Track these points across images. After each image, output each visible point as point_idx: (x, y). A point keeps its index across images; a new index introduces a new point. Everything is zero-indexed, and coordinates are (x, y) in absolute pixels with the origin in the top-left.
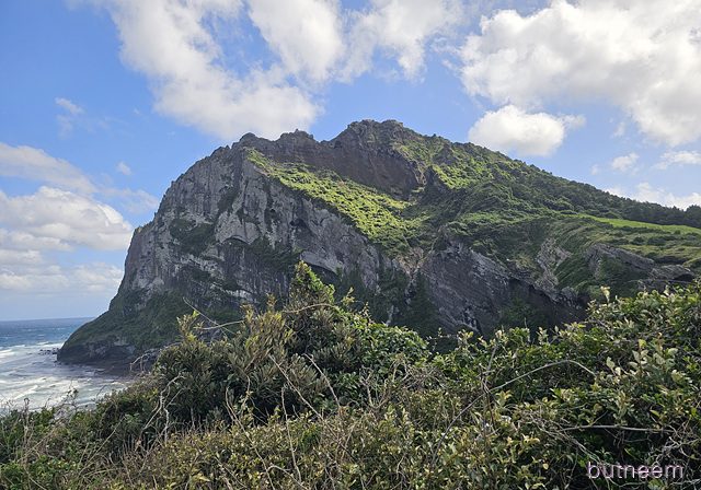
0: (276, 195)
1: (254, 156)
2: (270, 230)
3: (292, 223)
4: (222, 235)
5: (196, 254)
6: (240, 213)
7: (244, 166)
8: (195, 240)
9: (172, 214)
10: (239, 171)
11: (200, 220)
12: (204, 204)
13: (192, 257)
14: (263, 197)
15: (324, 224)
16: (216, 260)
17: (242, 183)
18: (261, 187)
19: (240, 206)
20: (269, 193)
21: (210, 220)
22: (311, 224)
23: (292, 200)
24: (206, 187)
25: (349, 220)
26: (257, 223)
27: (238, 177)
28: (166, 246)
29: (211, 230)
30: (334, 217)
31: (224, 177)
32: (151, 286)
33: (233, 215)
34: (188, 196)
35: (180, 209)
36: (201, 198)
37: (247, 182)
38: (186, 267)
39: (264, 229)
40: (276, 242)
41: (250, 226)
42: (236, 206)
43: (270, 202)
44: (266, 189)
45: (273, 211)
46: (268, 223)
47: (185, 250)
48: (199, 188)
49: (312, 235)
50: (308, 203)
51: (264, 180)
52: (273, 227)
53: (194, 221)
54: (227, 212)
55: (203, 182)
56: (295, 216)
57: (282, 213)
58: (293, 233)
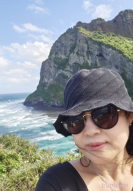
0: (91, 45)
1: (82, 30)
2: (89, 59)
3: (97, 55)
4: (71, 62)
5: (63, 70)
6: (77, 53)
7: (78, 34)
8: (63, 65)
9: (54, 56)
10: (76, 37)
11: (63, 57)
12: (64, 51)
13: (61, 70)
14: (86, 46)
15: (110, 54)
16: (69, 71)
17: (77, 41)
18: (85, 42)
19: (77, 50)
20: (88, 44)
21: (67, 57)
22: (105, 55)
23: (97, 46)
24: (65, 44)
25: (120, 52)
26: (84, 57)
27: (76, 39)
28: (53, 67)
29: (67, 60)
30: (114, 51)
31: (71, 40)
32: (49, 81)
33: (75, 54)
34: (59, 48)
35: (57, 53)
36: (63, 49)
37: (79, 41)
38: (60, 74)
39: (86, 59)
40: (91, 63)
41: (81, 58)
42: (76, 50)
43: (88, 48)
44: (87, 42)
45: (90, 51)
46: (88, 56)
47: (59, 68)
48: (62, 45)
49: (105, 59)
50: (103, 47)
51: (86, 39)
52: (90, 57)
53: (62, 57)
54: (72, 53)
55: (64, 43)
56: (98, 52)
57: (93, 52)
58: (97, 59)
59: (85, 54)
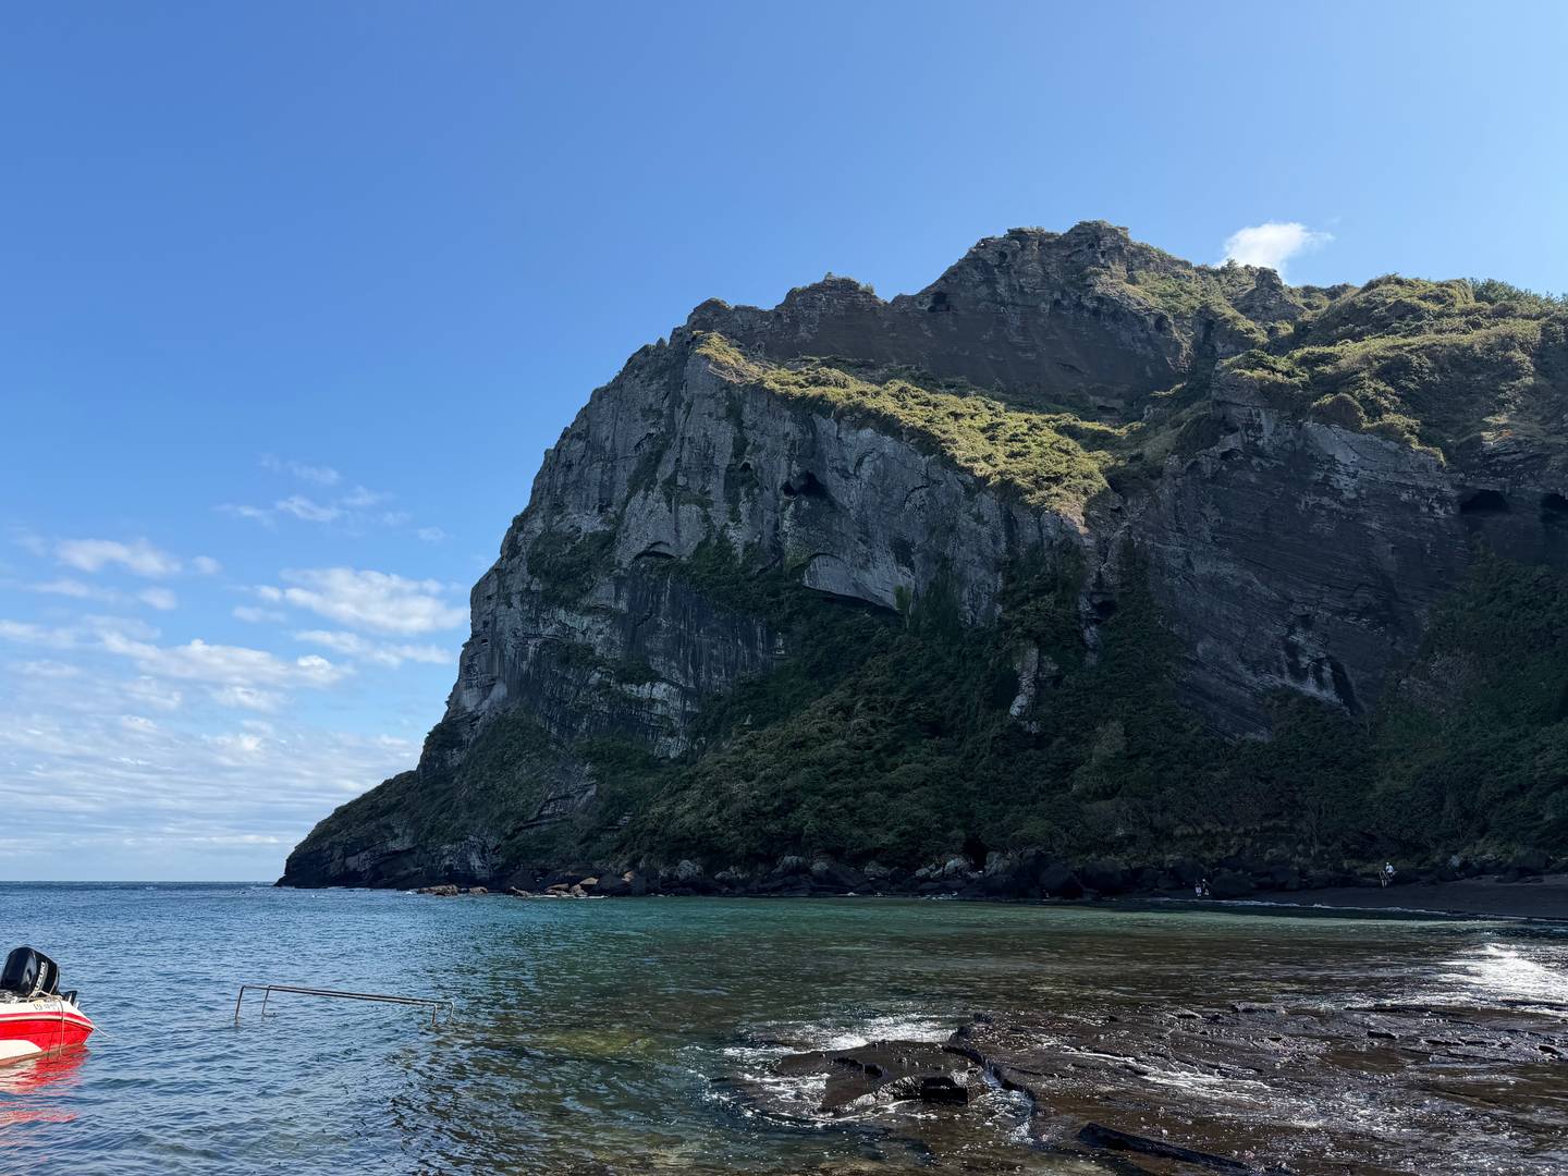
0: (755, 426)
2: (735, 516)
3: (788, 489)
4: (628, 550)
5: (569, 604)
6: (669, 486)
9: (538, 525)
11: (591, 524)
12: (602, 485)
14: (725, 435)
15: (866, 471)
16: (607, 611)
17: (680, 413)
18: (722, 412)
19: (670, 469)
20: (740, 424)
21: (609, 521)
22: (831, 479)
24: (608, 445)
25: (927, 443)
26: (704, 503)
27: (676, 402)
28: (515, 600)
29: (608, 541)
31: (647, 412)
32: (485, 704)
33: (656, 493)
34: (572, 477)
35: (558, 507)
36: (595, 472)
37: (690, 407)
38: (549, 643)
39: (720, 517)
40: (747, 546)
41: (689, 511)
42: (665, 470)
43: (740, 448)
44: (734, 414)
45: (746, 466)
46: (733, 500)
47: (550, 600)
48: (594, 447)
49: (836, 509)
50: (826, 425)
51: (730, 396)
52: (744, 508)
53: (579, 530)
54: (642, 492)
55: (604, 435)
56: (795, 468)
57: (766, 467)
58: (787, 514)
59: (716, 487)
